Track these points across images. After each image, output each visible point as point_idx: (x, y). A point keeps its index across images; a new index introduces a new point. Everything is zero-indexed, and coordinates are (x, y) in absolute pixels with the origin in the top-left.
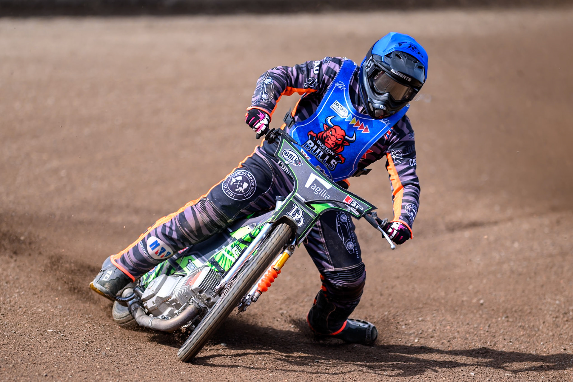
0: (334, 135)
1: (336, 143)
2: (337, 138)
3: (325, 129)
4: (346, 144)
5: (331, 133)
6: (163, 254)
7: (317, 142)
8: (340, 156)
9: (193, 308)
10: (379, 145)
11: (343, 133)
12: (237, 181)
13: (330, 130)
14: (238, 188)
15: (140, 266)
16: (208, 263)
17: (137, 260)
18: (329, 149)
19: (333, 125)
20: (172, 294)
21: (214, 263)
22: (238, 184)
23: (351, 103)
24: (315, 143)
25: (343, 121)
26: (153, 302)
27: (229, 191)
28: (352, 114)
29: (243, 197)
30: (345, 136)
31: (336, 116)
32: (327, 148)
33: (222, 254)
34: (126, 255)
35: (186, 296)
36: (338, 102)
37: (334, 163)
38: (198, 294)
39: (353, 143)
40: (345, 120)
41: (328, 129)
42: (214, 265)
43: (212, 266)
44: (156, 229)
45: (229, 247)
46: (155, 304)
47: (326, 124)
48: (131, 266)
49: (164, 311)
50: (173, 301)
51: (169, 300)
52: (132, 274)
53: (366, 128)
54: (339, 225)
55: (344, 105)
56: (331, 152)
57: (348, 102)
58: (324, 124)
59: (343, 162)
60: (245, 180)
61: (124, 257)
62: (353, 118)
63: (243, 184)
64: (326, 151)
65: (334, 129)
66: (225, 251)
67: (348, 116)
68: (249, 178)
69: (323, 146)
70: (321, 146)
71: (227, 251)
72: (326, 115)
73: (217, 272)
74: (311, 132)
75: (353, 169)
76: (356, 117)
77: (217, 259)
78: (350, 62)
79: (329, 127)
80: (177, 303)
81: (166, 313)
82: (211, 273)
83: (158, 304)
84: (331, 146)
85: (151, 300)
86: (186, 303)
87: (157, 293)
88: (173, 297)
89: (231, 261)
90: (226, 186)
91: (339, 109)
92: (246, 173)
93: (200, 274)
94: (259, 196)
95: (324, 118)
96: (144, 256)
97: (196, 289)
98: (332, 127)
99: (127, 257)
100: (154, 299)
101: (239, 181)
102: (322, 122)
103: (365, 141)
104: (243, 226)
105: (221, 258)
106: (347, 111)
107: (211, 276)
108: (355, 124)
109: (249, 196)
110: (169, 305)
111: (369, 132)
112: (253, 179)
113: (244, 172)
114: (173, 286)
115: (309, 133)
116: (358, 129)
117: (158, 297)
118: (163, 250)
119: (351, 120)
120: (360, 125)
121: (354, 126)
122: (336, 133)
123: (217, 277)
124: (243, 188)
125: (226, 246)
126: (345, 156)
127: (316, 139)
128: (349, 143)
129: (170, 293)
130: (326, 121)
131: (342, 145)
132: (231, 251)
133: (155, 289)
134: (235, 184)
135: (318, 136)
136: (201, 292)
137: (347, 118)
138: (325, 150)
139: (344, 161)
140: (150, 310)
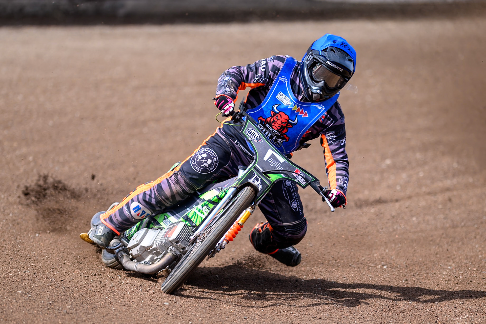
0: (280, 120)
1: (282, 126)
2: (282, 122)
3: (272, 115)
4: (289, 126)
5: (277, 118)
6: (143, 215)
7: (266, 125)
8: (285, 136)
9: (171, 255)
10: (315, 127)
11: (286, 117)
12: (203, 158)
13: (276, 116)
14: (204, 164)
15: (124, 225)
16: (182, 219)
17: (122, 220)
18: (276, 130)
19: (278, 112)
20: (153, 243)
21: (187, 219)
22: (204, 160)
23: (292, 93)
24: (265, 126)
25: (286, 108)
26: (137, 250)
27: (197, 166)
28: (294, 102)
29: (207, 171)
30: (289, 120)
31: (281, 104)
32: (274, 130)
33: (194, 212)
34: (113, 216)
35: (165, 246)
36: (282, 93)
37: (280, 141)
38: (175, 244)
39: (295, 126)
40: (289, 107)
41: (274, 115)
42: (187, 221)
43: (186, 222)
44: (138, 196)
45: (199, 206)
46: (139, 252)
47: (273, 111)
48: (118, 225)
49: (146, 257)
50: (154, 249)
51: (150, 249)
52: (118, 231)
53: (306, 114)
54: (285, 189)
55: (287, 96)
56: (278, 133)
57: (290, 93)
58: (271, 111)
59: (287, 140)
60: (209, 157)
61: (111, 217)
62: (294, 105)
63: (207, 160)
64: (274, 132)
65: (279, 114)
66: (197, 209)
67: (291, 104)
68: (212, 155)
69: (271, 129)
70: (270, 129)
71: (198, 209)
72: (273, 103)
73: (190, 226)
74: (261, 117)
75: (296, 146)
76: (297, 104)
77: (190, 216)
78: (291, 59)
79: (276, 114)
80: (157, 251)
81: (147, 259)
82: (186, 227)
83: (141, 252)
84: (277, 128)
85: (135, 248)
86: (165, 251)
87: (140, 243)
88: (154, 246)
89: (202, 218)
90: (194, 162)
91: (283, 98)
92: (209, 151)
93: (176, 228)
94: (221, 169)
95: (271, 106)
96: (128, 217)
97: (174, 240)
98: (278, 113)
99: (114, 217)
100: (138, 248)
101: (204, 158)
102: (270, 110)
103: (305, 123)
104: (210, 190)
105: (193, 215)
106: (289, 99)
107: (186, 230)
108: (297, 110)
109: (213, 170)
110: (150, 253)
111: (308, 116)
112: (215, 156)
113: (207, 150)
114: (154, 237)
115: (259, 119)
116: (299, 114)
117: (141, 246)
118: (144, 212)
119: (293, 107)
120: (301, 111)
121: (295, 112)
122: (281, 118)
123: (190, 230)
124: (207, 164)
125: (196, 205)
126: (289, 136)
127: (265, 123)
128: (292, 125)
129: (152, 242)
130: (273, 108)
131: (287, 127)
132: (201, 209)
133: (138, 240)
134: (201, 160)
135: (267, 121)
136: (177, 242)
137: (290, 105)
138: (272, 131)
139: (289, 139)
140: (135, 256)
